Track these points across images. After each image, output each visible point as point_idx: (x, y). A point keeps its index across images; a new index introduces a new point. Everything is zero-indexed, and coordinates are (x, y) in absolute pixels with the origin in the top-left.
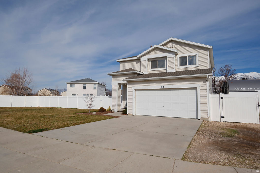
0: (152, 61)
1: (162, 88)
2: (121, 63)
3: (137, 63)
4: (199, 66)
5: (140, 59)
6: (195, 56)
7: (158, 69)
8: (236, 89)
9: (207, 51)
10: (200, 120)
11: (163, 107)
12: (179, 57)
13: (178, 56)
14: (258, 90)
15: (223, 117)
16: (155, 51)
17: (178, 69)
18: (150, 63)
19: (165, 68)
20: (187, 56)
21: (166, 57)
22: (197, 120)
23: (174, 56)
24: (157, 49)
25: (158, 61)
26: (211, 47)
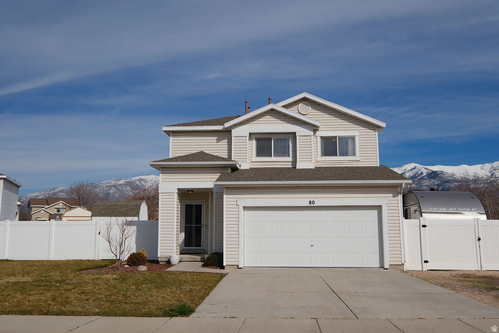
0: (257, 140)
1: (312, 205)
2: (173, 136)
3: (218, 141)
4: (361, 160)
5: (231, 132)
6: (353, 138)
7: (273, 159)
8: (432, 210)
9: (375, 130)
10: (387, 269)
11: (312, 246)
12: (321, 137)
13: (319, 134)
14: (465, 211)
15: (426, 262)
16: (268, 118)
17: (317, 162)
18: (254, 142)
19: (290, 159)
20: (336, 137)
21: (294, 134)
22: (382, 270)
23: (312, 133)
24: (273, 112)
25: (273, 141)
26: (383, 125)
